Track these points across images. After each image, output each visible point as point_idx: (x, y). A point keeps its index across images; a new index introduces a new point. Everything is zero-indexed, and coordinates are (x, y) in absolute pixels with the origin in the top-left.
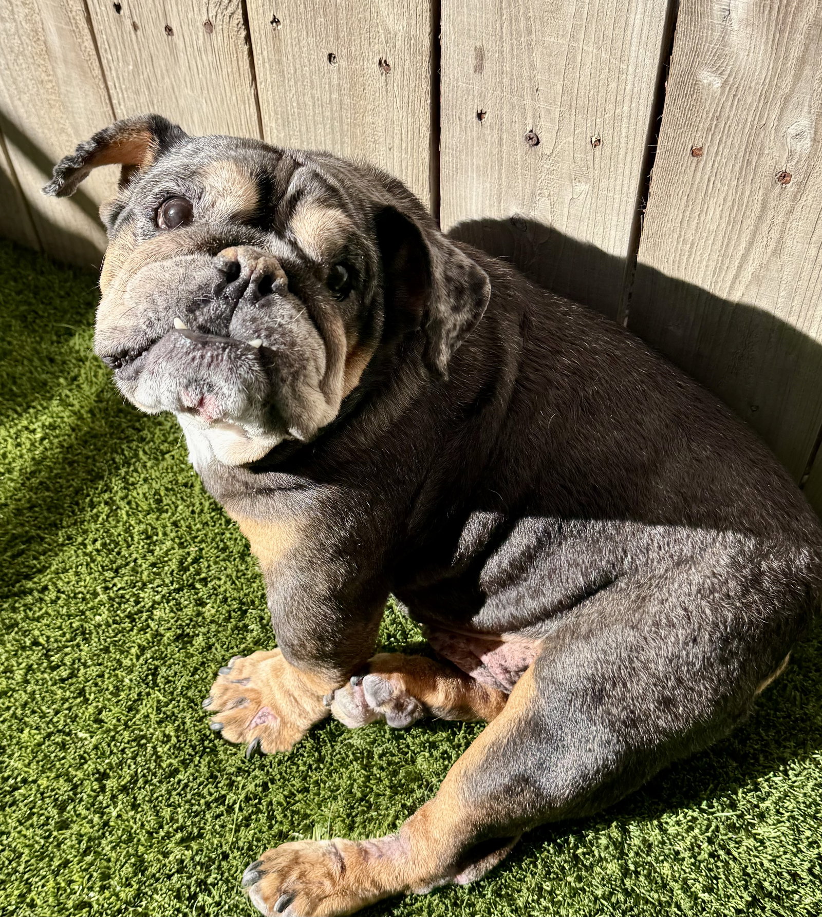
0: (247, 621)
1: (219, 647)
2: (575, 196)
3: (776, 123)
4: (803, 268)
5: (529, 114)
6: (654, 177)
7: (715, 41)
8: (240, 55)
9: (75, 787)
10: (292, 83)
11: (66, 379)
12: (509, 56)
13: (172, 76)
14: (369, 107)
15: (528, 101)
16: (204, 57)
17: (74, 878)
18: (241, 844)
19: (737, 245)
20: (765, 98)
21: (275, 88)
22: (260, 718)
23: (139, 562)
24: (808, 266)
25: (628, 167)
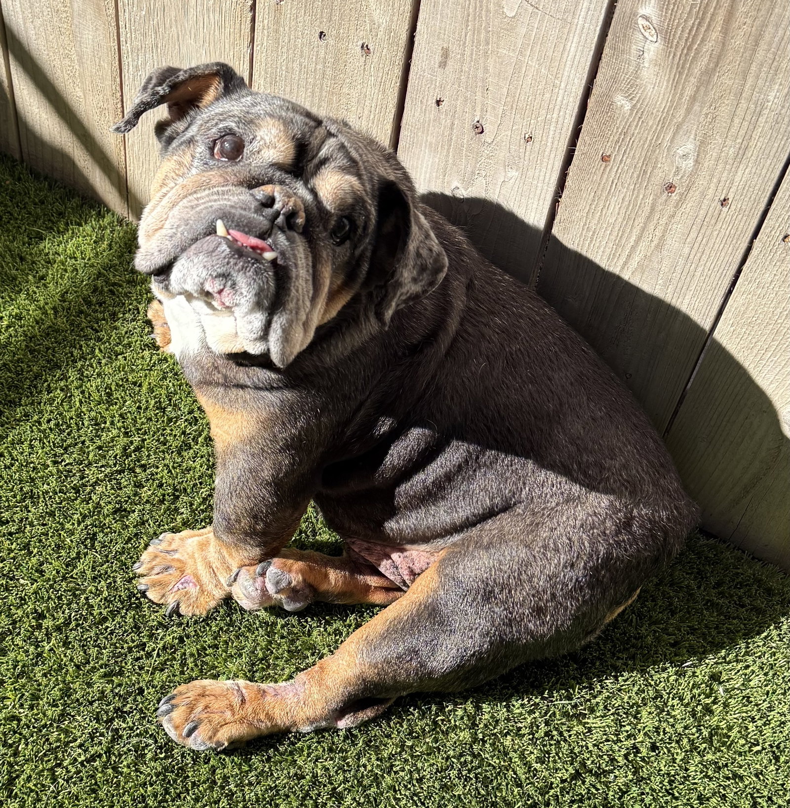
0: (178, 505)
1: (151, 523)
2: (506, 180)
3: (669, 144)
4: (677, 263)
5: (478, 109)
6: (571, 174)
7: (630, 73)
8: (244, 19)
9: (14, 622)
10: (284, 50)
11: (34, 277)
12: (469, 59)
13: (179, 26)
14: (347, 81)
15: (479, 97)
16: (211, 15)
17: (7, 695)
18: (156, 683)
19: (628, 238)
20: (663, 123)
21: (269, 52)
22: (182, 584)
23: (87, 443)
24: (681, 262)
25: (551, 162)
